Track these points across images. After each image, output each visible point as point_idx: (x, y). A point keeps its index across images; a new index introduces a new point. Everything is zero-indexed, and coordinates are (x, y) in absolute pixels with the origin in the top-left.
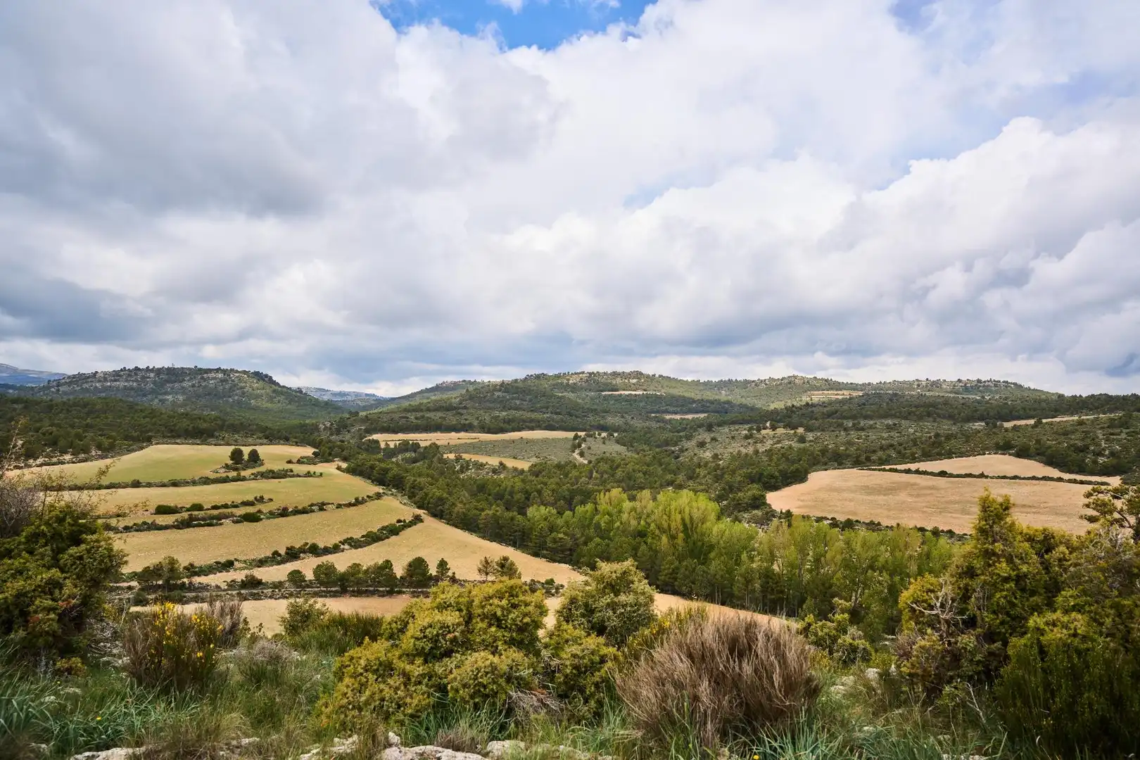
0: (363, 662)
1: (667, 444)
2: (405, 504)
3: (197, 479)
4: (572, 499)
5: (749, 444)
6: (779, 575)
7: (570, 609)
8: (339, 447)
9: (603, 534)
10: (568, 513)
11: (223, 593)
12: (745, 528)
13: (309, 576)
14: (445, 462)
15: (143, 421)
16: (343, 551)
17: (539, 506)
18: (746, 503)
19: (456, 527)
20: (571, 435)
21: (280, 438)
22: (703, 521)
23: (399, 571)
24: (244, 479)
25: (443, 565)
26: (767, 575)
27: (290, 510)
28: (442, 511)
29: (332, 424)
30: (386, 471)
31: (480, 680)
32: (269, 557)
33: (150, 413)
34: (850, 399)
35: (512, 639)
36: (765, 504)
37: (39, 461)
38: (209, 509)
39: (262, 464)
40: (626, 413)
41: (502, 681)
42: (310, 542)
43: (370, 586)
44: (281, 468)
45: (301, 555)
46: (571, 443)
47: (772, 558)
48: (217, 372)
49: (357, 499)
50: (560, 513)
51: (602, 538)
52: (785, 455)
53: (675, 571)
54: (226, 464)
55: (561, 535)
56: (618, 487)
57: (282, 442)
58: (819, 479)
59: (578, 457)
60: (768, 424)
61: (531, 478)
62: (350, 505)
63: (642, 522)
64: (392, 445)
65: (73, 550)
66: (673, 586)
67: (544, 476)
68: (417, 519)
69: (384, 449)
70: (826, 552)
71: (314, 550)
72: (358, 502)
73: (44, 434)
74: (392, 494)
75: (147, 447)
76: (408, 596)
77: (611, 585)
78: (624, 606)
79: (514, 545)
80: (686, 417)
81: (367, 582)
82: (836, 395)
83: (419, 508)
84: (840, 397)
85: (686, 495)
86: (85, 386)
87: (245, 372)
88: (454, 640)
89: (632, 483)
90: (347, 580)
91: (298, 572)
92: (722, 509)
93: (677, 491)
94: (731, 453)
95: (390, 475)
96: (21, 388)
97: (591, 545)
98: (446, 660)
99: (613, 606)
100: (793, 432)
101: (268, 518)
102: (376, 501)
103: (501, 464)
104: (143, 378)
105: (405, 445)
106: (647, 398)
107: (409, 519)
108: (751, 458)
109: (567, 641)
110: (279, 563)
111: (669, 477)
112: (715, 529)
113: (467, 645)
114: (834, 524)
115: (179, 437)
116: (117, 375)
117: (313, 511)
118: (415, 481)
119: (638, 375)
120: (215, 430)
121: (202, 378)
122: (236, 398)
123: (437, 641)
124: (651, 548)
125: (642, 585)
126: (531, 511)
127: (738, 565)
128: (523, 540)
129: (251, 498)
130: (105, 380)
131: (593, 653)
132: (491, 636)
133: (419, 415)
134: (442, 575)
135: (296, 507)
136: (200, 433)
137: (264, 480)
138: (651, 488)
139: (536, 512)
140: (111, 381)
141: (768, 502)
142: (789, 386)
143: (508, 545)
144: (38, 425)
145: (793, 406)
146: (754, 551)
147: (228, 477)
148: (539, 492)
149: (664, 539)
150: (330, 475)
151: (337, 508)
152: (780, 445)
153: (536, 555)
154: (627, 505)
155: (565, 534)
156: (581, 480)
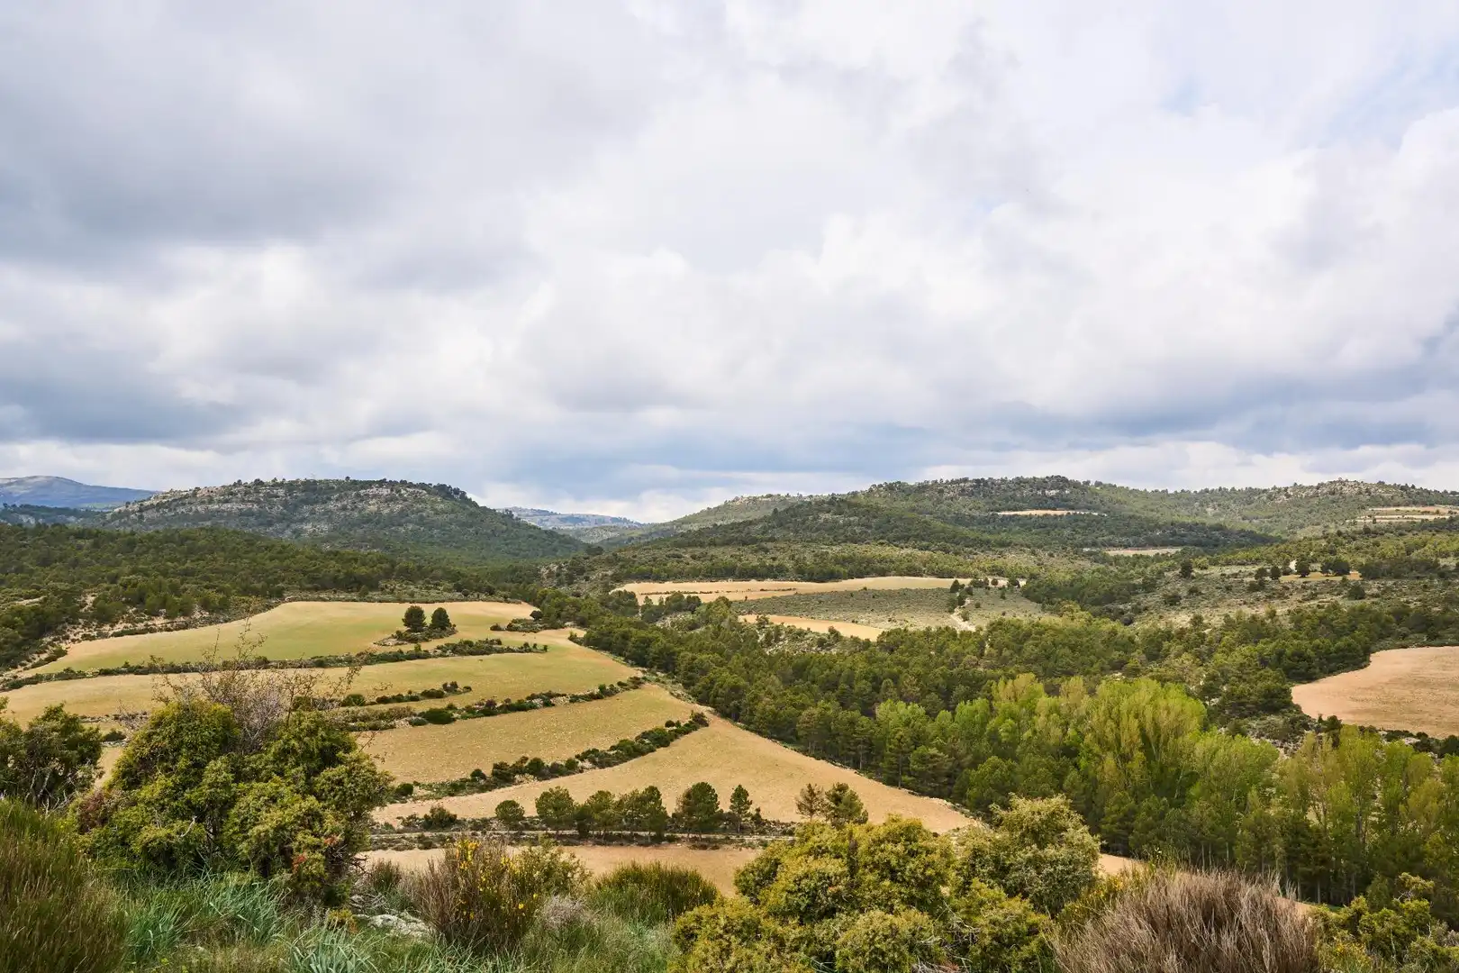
0: (723, 922)
1: (1112, 600)
2: (678, 697)
3: (353, 654)
4: (949, 691)
5: (1258, 600)
6: (1318, 831)
7: (973, 866)
8: (574, 604)
9: (1006, 750)
10: (944, 714)
11: (397, 836)
12: (1253, 746)
13: (530, 811)
14: (740, 627)
15: (270, 565)
16: (581, 772)
17: (895, 701)
18: (1255, 703)
19: (761, 734)
20: (947, 583)
21: (479, 590)
22: (1178, 732)
23: (671, 805)
24: (426, 656)
25: (740, 796)
26: (1297, 830)
27: (499, 704)
28: (738, 708)
29: (560, 567)
30: (647, 642)
31: (878, 946)
32: (467, 780)
33: (280, 552)
34: (1451, 520)
35: (912, 897)
36: (1288, 704)
37: (119, 627)
38: (372, 704)
39: (453, 632)
40: (1040, 547)
41: (904, 948)
42: (531, 756)
43: (625, 828)
44: (483, 638)
45: (517, 776)
46: (946, 597)
47: (1304, 800)
48: (381, 486)
49: (602, 688)
50: (931, 715)
51: (1003, 756)
52: (1324, 621)
53: (1130, 815)
54: (398, 632)
55: (933, 751)
56: (1028, 671)
57: (483, 596)
58: (1389, 663)
59: (959, 621)
60: (1293, 565)
61: (881, 655)
62: (592, 697)
63: (1071, 732)
64: (655, 601)
65: (329, 772)
66: (1126, 843)
67: (902, 653)
68: (699, 721)
69: (644, 608)
70: (1408, 795)
71: (537, 770)
72: (604, 693)
73: (125, 587)
74: (658, 680)
75: (277, 604)
76: (685, 845)
77: (1033, 831)
78: (1053, 863)
79: (855, 766)
80: (1144, 553)
81: (620, 822)
82: (1423, 513)
83: (701, 702)
84: (1431, 518)
85: (1145, 688)
86: (181, 510)
87: (423, 486)
88: (836, 896)
89: (1051, 664)
90: (590, 819)
91: (513, 804)
92: (1210, 712)
93: (1131, 679)
94: (1227, 616)
95: (654, 649)
96: (88, 514)
97: (984, 768)
98: (826, 921)
99: (1036, 863)
100: (1340, 578)
101: (464, 718)
102: (632, 692)
103: (832, 631)
104: (269, 496)
105: (675, 601)
106: (1076, 521)
107: (685, 719)
108: (1263, 624)
109: (982, 904)
110: (483, 789)
111: (1115, 655)
112: (1199, 749)
113: (852, 902)
114: (1424, 744)
115: (324, 589)
116: (229, 493)
117: (533, 707)
118: (694, 659)
119: (1061, 482)
120: (380, 578)
121: (358, 495)
122: (410, 527)
123: (814, 896)
124: (1085, 777)
125: (1079, 833)
126: (882, 710)
127: (1243, 809)
128: (869, 756)
129: (438, 686)
130: (211, 501)
131: (1018, 920)
132: (884, 891)
133: (698, 551)
134: (740, 812)
135: (508, 700)
136: (357, 585)
137: (457, 657)
138: (1086, 673)
139: (893, 712)
140: (219, 501)
141: (1295, 701)
142: (1331, 497)
143: (845, 765)
144: (114, 571)
145: (1339, 534)
146: (1271, 786)
147: (401, 652)
148: (895, 678)
149: (1110, 761)
150: (563, 650)
151: (571, 701)
152: (1316, 602)
153: (892, 782)
154: (1044, 701)
155: (940, 748)
156: (965, 659)
